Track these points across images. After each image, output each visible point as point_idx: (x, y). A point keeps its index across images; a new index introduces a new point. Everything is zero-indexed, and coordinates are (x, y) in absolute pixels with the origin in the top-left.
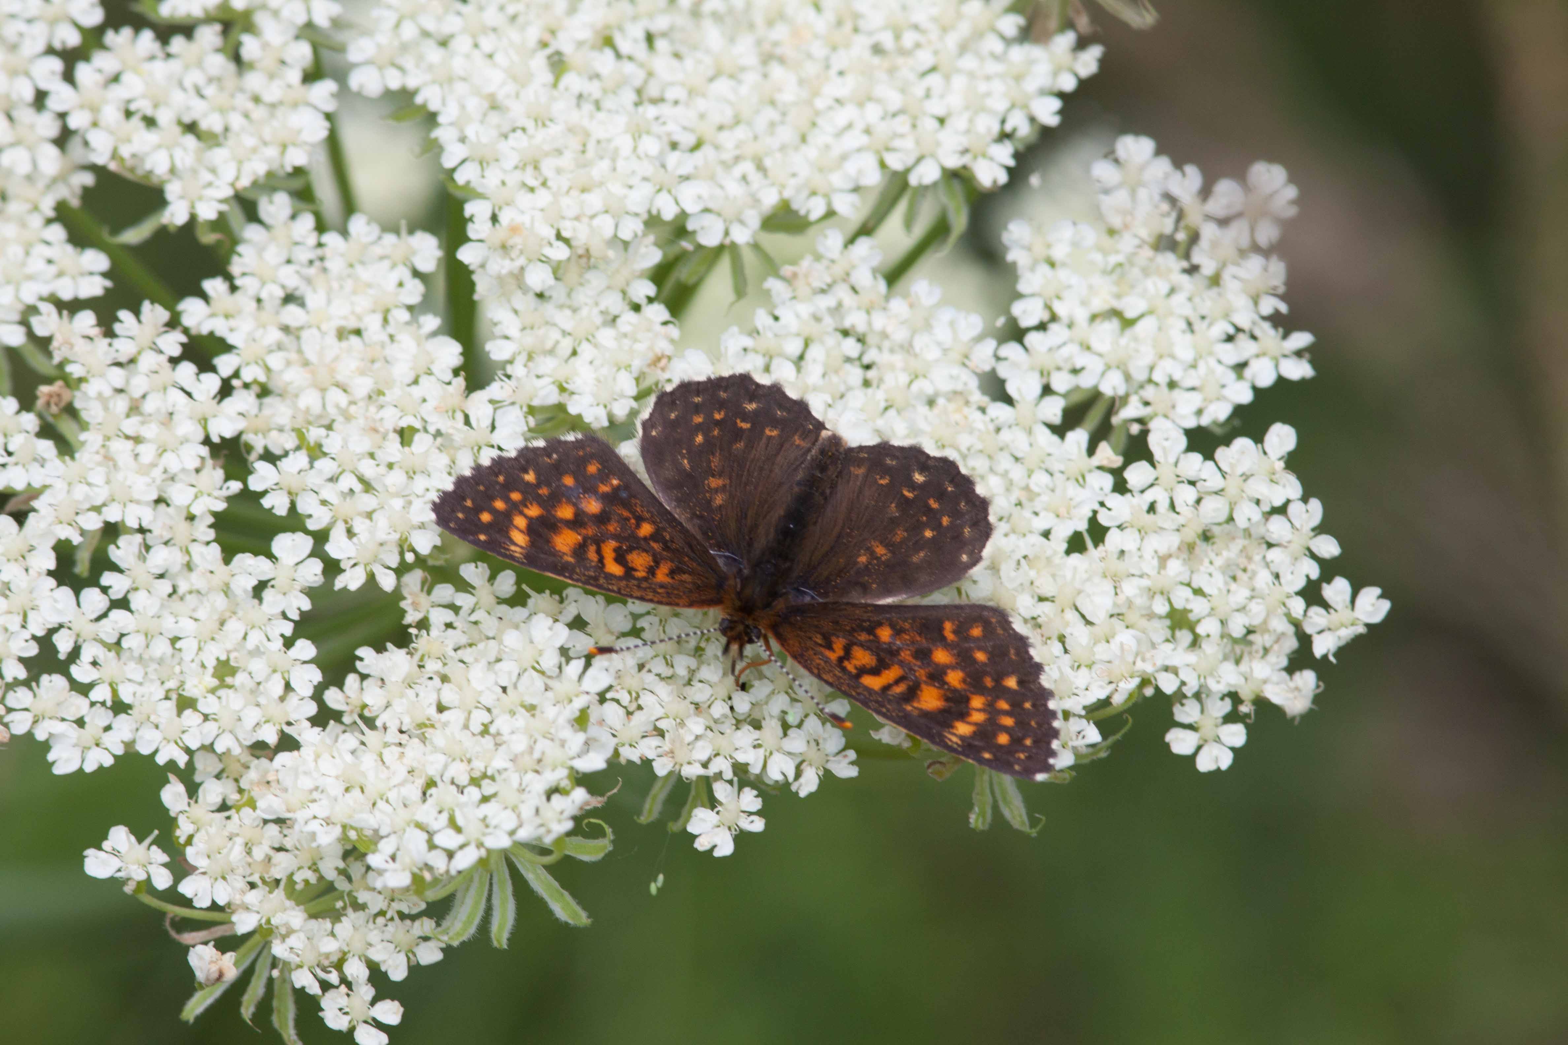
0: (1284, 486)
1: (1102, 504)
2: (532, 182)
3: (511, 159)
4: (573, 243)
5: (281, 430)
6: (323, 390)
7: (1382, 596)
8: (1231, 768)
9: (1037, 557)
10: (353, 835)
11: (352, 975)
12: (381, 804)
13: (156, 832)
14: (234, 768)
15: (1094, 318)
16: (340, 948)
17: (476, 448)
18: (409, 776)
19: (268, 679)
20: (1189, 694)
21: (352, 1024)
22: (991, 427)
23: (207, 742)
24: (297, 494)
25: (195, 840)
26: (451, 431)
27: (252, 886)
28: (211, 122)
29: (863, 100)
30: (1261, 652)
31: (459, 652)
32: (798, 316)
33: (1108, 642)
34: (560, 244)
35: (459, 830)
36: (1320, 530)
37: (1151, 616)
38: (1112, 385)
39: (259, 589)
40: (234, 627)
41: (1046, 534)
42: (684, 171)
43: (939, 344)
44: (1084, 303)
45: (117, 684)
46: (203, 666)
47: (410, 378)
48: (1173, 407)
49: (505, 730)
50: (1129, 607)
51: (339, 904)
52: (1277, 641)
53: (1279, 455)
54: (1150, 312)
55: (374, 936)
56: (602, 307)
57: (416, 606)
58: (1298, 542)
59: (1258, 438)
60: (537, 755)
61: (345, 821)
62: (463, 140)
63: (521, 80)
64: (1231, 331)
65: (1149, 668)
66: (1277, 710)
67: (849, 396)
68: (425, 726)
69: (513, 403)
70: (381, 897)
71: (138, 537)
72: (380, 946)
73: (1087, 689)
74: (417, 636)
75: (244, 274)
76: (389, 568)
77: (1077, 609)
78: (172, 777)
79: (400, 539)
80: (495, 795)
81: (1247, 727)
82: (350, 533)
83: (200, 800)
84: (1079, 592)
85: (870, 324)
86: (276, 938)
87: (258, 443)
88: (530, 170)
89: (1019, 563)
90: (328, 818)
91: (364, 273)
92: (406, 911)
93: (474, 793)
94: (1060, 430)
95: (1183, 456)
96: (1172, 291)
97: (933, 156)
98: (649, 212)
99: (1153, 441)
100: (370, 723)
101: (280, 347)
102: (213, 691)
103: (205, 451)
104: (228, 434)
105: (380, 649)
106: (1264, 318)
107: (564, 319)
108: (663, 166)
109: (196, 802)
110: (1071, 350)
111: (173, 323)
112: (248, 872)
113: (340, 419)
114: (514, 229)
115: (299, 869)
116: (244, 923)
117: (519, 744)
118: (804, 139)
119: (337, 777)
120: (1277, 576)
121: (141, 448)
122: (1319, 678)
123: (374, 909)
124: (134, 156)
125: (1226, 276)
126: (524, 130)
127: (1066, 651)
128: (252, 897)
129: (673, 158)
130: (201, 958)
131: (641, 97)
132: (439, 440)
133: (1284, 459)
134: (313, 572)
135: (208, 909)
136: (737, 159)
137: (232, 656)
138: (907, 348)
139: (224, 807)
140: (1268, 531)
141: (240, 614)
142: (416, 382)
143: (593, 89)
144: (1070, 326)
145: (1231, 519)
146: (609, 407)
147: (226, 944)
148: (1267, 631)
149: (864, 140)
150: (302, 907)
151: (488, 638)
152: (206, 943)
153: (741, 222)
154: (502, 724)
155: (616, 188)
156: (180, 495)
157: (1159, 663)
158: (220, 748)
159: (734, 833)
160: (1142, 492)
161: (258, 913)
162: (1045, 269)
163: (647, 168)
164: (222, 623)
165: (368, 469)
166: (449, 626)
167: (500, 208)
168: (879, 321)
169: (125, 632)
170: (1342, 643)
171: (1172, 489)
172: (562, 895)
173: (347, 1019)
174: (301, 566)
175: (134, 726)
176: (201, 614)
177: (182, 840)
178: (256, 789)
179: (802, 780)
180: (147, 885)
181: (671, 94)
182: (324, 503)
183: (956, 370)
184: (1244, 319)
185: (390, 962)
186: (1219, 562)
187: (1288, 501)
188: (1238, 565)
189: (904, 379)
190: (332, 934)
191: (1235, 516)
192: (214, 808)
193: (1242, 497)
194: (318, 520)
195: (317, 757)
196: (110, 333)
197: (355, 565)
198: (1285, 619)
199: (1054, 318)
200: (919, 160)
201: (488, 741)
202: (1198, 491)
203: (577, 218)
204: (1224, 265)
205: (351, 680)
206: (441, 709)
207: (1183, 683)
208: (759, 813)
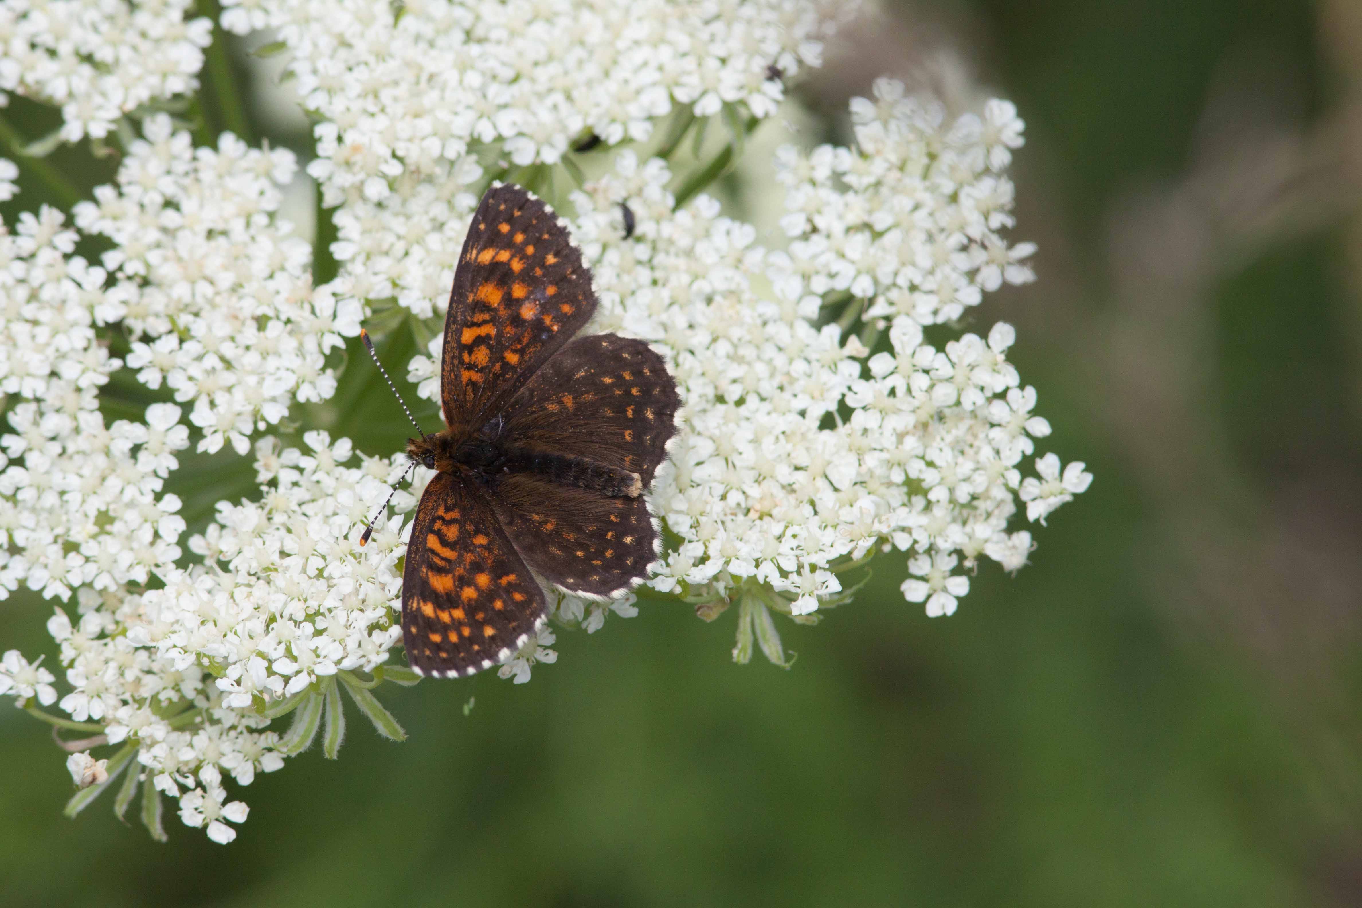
0: (1005, 375)
1: (850, 389)
2: (372, 108)
3: (355, 89)
4: (407, 161)
5: (157, 315)
6: (193, 283)
7: (1086, 470)
8: (955, 614)
9: (793, 433)
10: (205, 661)
11: (206, 780)
12: (230, 636)
13: (43, 657)
14: (112, 602)
15: (848, 230)
16: (196, 756)
17: (319, 334)
18: (256, 612)
19: (140, 526)
20: (921, 551)
21: (206, 821)
22: (759, 322)
23: (88, 580)
24: (167, 371)
25: (77, 664)
26: (298, 319)
27: (125, 703)
28: (104, 54)
29: (658, 42)
30: (984, 516)
31: (303, 507)
32: (597, 225)
33: (851, 506)
34: (395, 162)
35: (295, 659)
36: (1034, 412)
37: (890, 484)
38: (862, 288)
39: (135, 450)
40: (114, 483)
41: (803, 414)
42: (502, 100)
43: (717, 250)
44: (840, 217)
45: (13, 530)
46: (86, 516)
47: (266, 273)
48: (914, 307)
49: (336, 574)
50: (871, 476)
51: (198, 720)
52: (998, 506)
53: (1001, 349)
54: (895, 226)
55: (226, 746)
56: (431, 215)
57: (267, 467)
58: (1015, 423)
59: (984, 334)
60: (361, 597)
61: (200, 650)
62: (315, 72)
63: (366, 20)
64: (965, 241)
65: (884, 530)
66: (997, 566)
67: (639, 293)
68: (270, 570)
69: (352, 297)
70: (233, 714)
71: (33, 406)
72: (230, 756)
73: (832, 546)
74: (267, 493)
75: (130, 183)
76: (244, 435)
77: (826, 477)
78: (58, 610)
79: (254, 410)
80: (324, 630)
81: (971, 579)
82: (212, 404)
83: (82, 629)
84: (829, 463)
85: (658, 231)
86: (143, 748)
87: (138, 327)
88: (370, 98)
89: (777, 438)
90: (186, 646)
91: (231, 183)
92: (254, 726)
93: (308, 628)
94: (818, 325)
95: (918, 349)
96: (917, 207)
97: (716, 90)
98: (472, 135)
99: (894, 336)
100: (224, 566)
101: (158, 245)
102: (94, 537)
103: (91, 333)
104: (111, 319)
105: (236, 503)
106: (993, 232)
107: (398, 225)
108: (484, 96)
109: (78, 631)
110: (829, 257)
111: (69, 223)
112: (121, 690)
113: (207, 307)
114: (356, 149)
115: (164, 689)
116: (115, 735)
117: (347, 586)
118: (607, 74)
119: (194, 612)
120: (998, 452)
121: (38, 330)
122: (1034, 538)
123: (227, 724)
124: (38, 82)
125: (962, 197)
126: (366, 64)
127: (816, 513)
128: (123, 713)
129: (493, 89)
130: (77, 764)
131: (469, 36)
132: (289, 326)
133: (1005, 353)
134: (180, 437)
135: (85, 722)
136: (550, 91)
137: (112, 507)
138: (689, 253)
139: (102, 635)
140: (990, 413)
141: (119, 471)
142: (271, 276)
143: (428, 30)
144: (828, 236)
145: (958, 403)
146: (433, 301)
147: (100, 752)
148: (988, 498)
149: (656, 76)
150: (166, 722)
151: (328, 495)
152: (82, 752)
153: (551, 145)
154: (334, 569)
155: (443, 115)
156: (69, 370)
157: (893, 524)
158: (98, 585)
159: (531, 663)
160: (884, 378)
161: (128, 726)
162: (808, 188)
163: (470, 98)
164: (103, 479)
165: (228, 350)
166: (295, 484)
167: (345, 131)
168: (667, 229)
169: (20, 485)
170: (1052, 509)
171: (909, 377)
172: (385, 714)
173: (201, 817)
174: (170, 433)
175: (27, 566)
176: (86, 471)
177: (65, 663)
178: (129, 620)
179: (591, 619)
180: (34, 701)
181: (495, 35)
182: (191, 379)
183: (730, 273)
184: (976, 231)
185: (239, 769)
186: (949, 438)
187: (1007, 389)
188: (965, 442)
189: (685, 279)
190: (191, 745)
191: (962, 400)
192: (93, 636)
193: (969, 385)
194: (184, 392)
195: (179, 595)
196: (13, 232)
197: (215, 432)
198: (1003, 489)
199: (815, 230)
200: (704, 93)
201: (322, 584)
202: (931, 379)
203: (410, 140)
204: (961, 185)
205: (212, 529)
206: (284, 554)
207: (915, 542)
208: (552, 647)
